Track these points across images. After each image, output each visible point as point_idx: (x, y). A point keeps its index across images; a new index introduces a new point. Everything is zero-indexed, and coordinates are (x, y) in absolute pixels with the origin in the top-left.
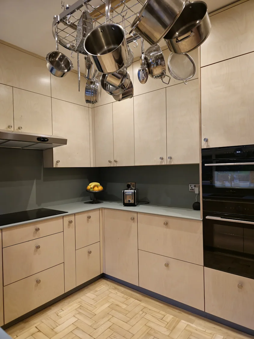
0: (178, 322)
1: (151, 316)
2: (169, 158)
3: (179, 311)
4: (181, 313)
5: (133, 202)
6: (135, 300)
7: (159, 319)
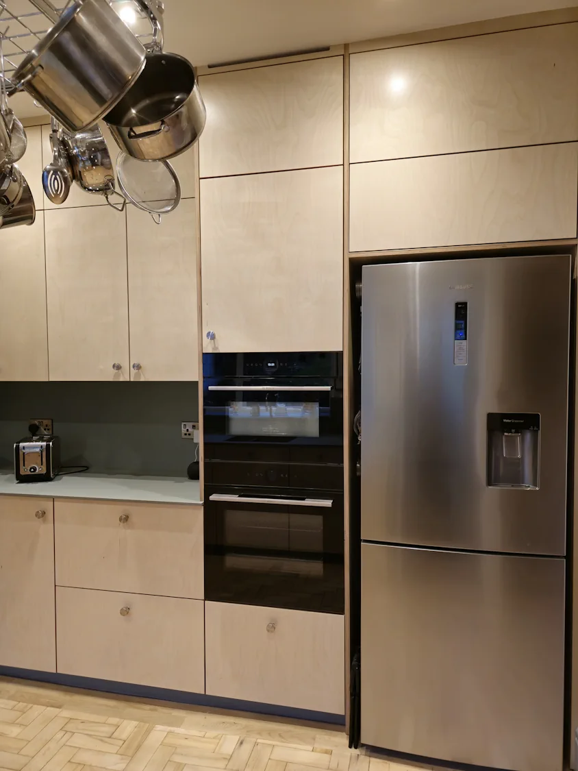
0: (148, 732)
1: (85, 736)
2: (134, 367)
3: (152, 707)
4: (156, 710)
5: (44, 472)
6: (44, 707)
7: (104, 739)
